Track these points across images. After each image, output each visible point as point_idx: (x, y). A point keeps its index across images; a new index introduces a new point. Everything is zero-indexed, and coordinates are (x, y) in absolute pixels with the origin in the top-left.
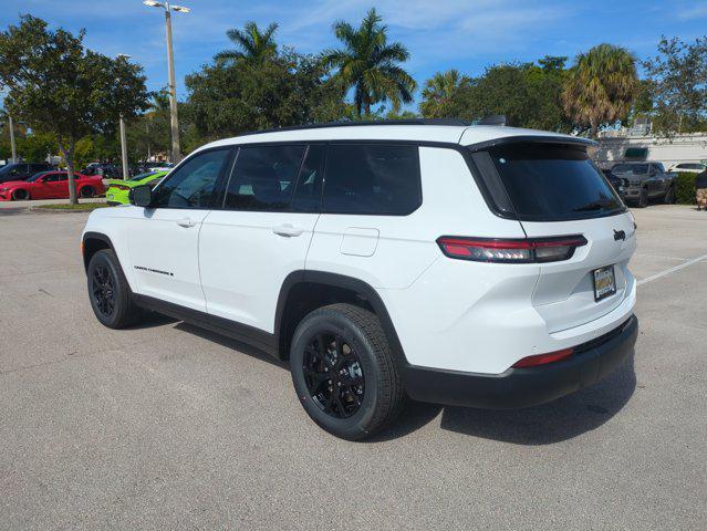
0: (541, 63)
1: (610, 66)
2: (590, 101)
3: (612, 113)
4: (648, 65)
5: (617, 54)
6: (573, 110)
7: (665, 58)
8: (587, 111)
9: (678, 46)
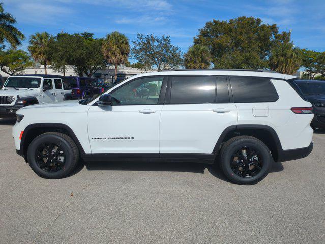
0: (83, 34)
1: (120, 41)
2: (114, 54)
3: (123, 60)
4: (135, 43)
5: (122, 36)
6: (107, 57)
7: (140, 41)
8: (114, 58)
9: (143, 36)
